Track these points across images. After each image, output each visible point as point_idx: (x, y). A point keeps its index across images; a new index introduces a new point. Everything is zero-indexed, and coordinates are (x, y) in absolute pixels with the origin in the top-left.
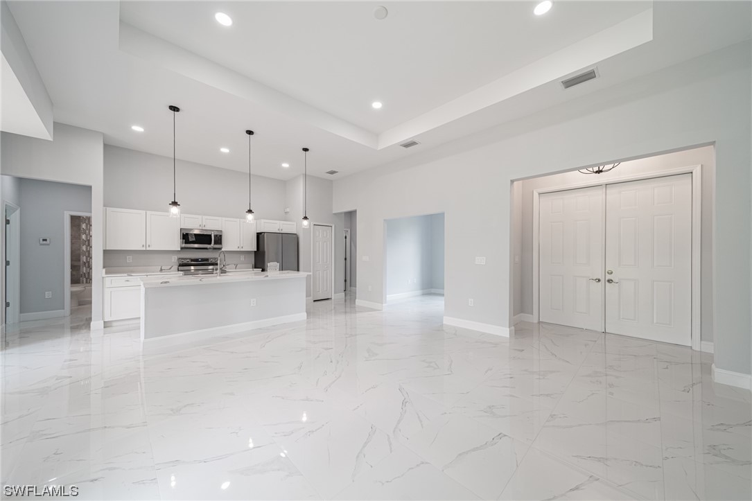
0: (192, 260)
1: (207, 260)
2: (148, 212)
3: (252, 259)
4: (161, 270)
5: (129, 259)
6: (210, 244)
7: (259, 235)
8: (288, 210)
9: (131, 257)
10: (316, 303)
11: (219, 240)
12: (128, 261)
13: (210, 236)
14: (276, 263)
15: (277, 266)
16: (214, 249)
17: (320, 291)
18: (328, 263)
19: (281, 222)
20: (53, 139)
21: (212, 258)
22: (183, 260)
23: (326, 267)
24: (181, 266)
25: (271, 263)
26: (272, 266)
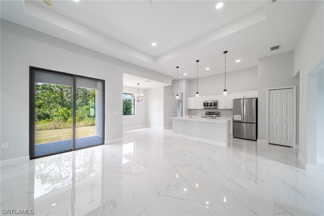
0: (209, 113)
4: (201, 115)
5: (194, 112)
6: (212, 106)
11: (216, 104)
13: (212, 103)
14: (239, 115)
15: (240, 117)
16: (213, 108)
17: (277, 138)
18: (288, 118)
19: (246, 92)
20: (171, 85)
21: (216, 112)
22: (206, 112)
23: (285, 121)
24: (206, 114)
25: (236, 115)
26: (236, 117)
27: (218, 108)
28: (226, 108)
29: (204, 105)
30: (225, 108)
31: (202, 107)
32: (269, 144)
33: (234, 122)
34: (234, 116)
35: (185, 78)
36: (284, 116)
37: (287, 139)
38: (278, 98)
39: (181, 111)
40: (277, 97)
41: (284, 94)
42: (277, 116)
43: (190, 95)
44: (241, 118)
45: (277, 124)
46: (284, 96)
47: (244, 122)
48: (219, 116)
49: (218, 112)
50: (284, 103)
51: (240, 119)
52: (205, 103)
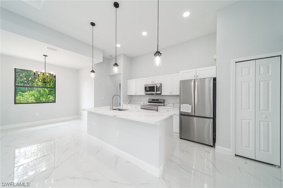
0: (153, 100)
1: (158, 100)
6: (155, 91)
11: (159, 89)
13: (154, 87)
14: (188, 105)
15: (189, 108)
16: (156, 94)
17: (249, 147)
18: (270, 111)
19: (198, 69)
20: (102, 61)
21: (161, 99)
22: (149, 99)
23: (264, 116)
24: (149, 102)
25: (183, 105)
26: (184, 107)
27: (162, 95)
28: (172, 94)
29: (145, 89)
30: (170, 94)
32: (236, 155)
33: (182, 115)
34: (181, 105)
35: (123, 54)
36: (262, 108)
38: (251, 75)
40: (249, 74)
41: (262, 68)
42: (249, 108)
43: (131, 78)
44: (191, 109)
45: (249, 123)
46: (262, 72)
47: (194, 116)
48: (164, 105)
49: (162, 99)
50: (262, 83)
51: (190, 111)
52: (146, 87)
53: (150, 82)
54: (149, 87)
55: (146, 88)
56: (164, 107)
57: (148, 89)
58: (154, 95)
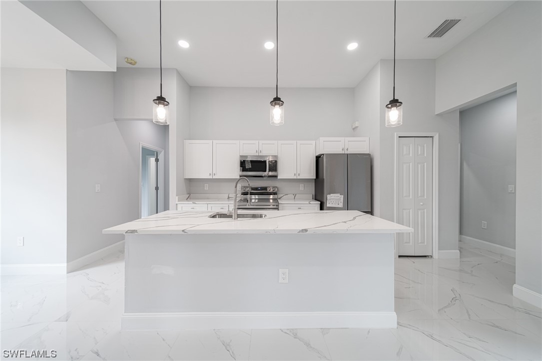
0: (253, 189)
1: (265, 188)
2: (214, 141)
3: (312, 188)
4: (229, 198)
5: (207, 187)
6: (265, 171)
7: (318, 158)
8: (357, 124)
9: (207, 185)
10: (402, 259)
11: (274, 167)
12: (205, 189)
13: (265, 162)
14: (339, 195)
15: (340, 199)
16: (268, 176)
17: (409, 242)
18: (425, 197)
19: (347, 139)
21: (270, 187)
23: (421, 204)
24: (243, 194)
25: (331, 195)
26: (333, 199)
27: (279, 178)
28: (299, 178)
29: (241, 166)
31: (235, 172)
32: (400, 256)
34: (329, 197)
35: (177, 71)
36: (419, 195)
37: (424, 242)
38: (411, 155)
39: (155, 186)
41: (419, 147)
42: (409, 196)
43: (190, 134)
44: (342, 201)
45: (409, 212)
46: (419, 153)
49: (274, 187)
50: (419, 166)
51: (341, 206)
52: (244, 161)
53: (252, 151)
54: (252, 162)
55: (243, 164)
56: (295, 201)
57: (248, 166)
58: (264, 178)
